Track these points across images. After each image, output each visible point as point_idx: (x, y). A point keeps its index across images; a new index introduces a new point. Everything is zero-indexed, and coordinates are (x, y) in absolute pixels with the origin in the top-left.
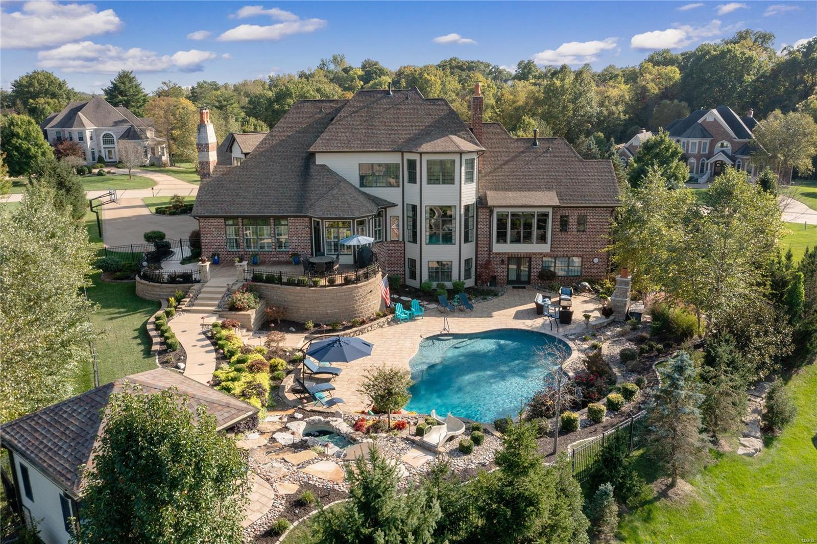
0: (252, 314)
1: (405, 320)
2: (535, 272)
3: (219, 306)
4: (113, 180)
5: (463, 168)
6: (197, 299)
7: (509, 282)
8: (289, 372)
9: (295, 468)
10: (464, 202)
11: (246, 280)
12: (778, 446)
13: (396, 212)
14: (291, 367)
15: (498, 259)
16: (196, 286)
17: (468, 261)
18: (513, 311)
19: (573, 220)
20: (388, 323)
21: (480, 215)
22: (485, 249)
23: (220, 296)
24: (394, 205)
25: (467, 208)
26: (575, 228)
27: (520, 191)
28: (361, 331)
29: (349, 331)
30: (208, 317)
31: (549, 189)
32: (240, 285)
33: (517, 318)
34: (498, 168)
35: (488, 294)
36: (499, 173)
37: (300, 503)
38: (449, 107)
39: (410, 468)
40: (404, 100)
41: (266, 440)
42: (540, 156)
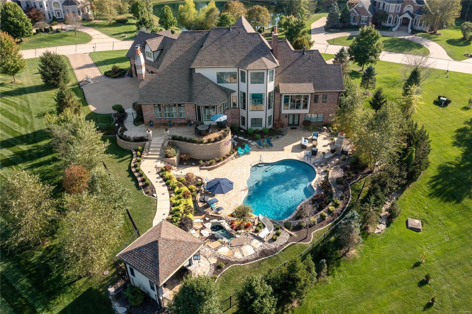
0: (175, 159)
1: (243, 155)
2: (301, 121)
3: (160, 155)
4: (66, 36)
5: (268, 76)
6: (149, 151)
7: (289, 125)
8: (198, 192)
9: (214, 250)
10: (269, 91)
11: (169, 139)
12: (392, 226)
13: (236, 94)
14: (198, 189)
15: (284, 115)
16: (147, 143)
17: (270, 117)
18: (290, 147)
19: (320, 97)
20: (235, 156)
21: (276, 95)
22: (278, 111)
23: (159, 149)
24: (234, 91)
25: (270, 93)
26: (321, 101)
27: (295, 83)
28: (224, 163)
29: (218, 164)
30: (157, 162)
31: (309, 82)
32: (167, 142)
33: (293, 151)
34: (285, 70)
35: (279, 134)
36: (285, 72)
37: (218, 268)
38: (261, 39)
39: (255, 249)
40: (238, 34)
41: (199, 235)
42: (306, 61)
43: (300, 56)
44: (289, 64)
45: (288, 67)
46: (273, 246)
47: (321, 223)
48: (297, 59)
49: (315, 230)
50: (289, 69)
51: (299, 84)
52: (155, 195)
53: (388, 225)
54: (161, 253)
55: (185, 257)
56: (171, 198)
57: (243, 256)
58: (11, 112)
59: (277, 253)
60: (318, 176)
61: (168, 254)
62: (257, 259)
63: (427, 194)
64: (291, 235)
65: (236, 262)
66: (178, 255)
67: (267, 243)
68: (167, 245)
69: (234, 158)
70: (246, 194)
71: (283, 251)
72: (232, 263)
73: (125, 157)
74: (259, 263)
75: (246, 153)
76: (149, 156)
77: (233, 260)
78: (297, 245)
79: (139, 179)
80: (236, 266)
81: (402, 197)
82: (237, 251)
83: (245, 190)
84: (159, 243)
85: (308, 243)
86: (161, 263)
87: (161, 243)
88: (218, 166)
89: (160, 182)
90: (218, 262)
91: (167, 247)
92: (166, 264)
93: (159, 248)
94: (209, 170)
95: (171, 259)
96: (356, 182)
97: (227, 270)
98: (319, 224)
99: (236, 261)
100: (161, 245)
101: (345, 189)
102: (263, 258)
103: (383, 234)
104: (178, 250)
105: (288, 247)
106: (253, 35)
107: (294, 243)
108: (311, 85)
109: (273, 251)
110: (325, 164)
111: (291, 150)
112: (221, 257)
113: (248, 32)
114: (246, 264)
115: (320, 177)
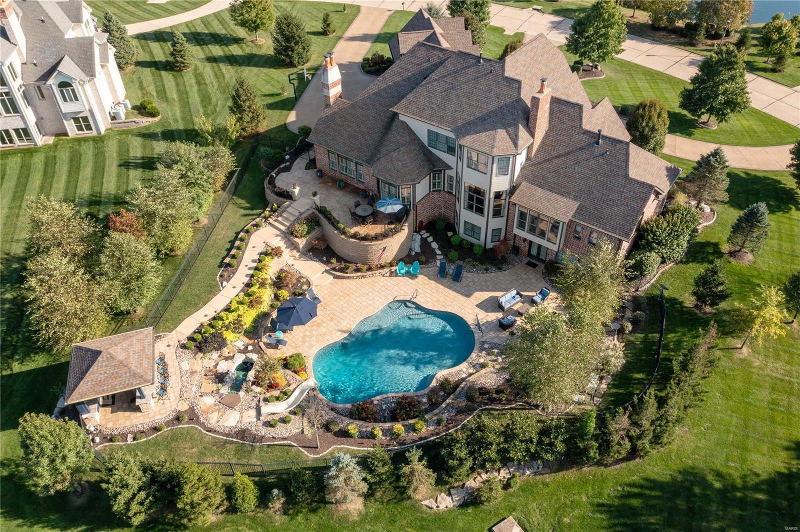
0: (301, 242)
2: (549, 258)
3: (288, 228)
5: (495, 165)
6: (281, 216)
7: (530, 255)
10: (495, 189)
11: (314, 209)
13: (453, 173)
15: (521, 238)
16: (287, 203)
17: (497, 231)
18: (486, 295)
19: (586, 233)
20: (391, 273)
23: (292, 219)
24: (450, 168)
25: (498, 193)
26: (586, 240)
28: (364, 277)
29: (354, 275)
30: (277, 236)
31: (576, 198)
32: (310, 212)
33: (478, 306)
34: (548, 160)
35: (495, 265)
36: (546, 166)
37: (178, 419)
38: (519, 94)
39: (240, 421)
40: (487, 74)
41: (214, 364)
42: (593, 158)
43: (589, 145)
44: (562, 152)
45: (556, 157)
46: (264, 431)
47: (364, 440)
48: (581, 149)
49: (343, 444)
50: (555, 161)
51: (553, 196)
52: (225, 283)
53: (464, 505)
54: (94, 368)
55: (117, 387)
56: (237, 298)
57: (218, 422)
58: (210, 89)
59: (258, 444)
60: (464, 366)
61: (101, 374)
62: (227, 435)
63: (596, 501)
64: (303, 432)
65: (203, 425)
66: (110, 381)
67: (260, 423)
68: (107, 363)
69: (388, 274)
70: (339, 337)
71: (269, 446)
72: (198, 422)
73: (255, 212)
74: (226, 442)
75: (411, 276)
76: (276, 224)
77: (202, 420)
78: (293, 449)
79: (233, 252)
80: (196, 429)
81: (548, 478)
82: (219, 412)
83: (344, 332)
84: (101, 356)
85: (312, 456)
86: (85, 379)
87: (102, 358)
88: (353, 278)
89: (250, 269)
90: (185, 411)
91: (106, 366)
92: (89, 384)
93: (96, 362)
94: (336, 277)
95: (100, 381)
96: (497, 410)
97: (183, 428)
98: (360, 440)
99: (203, 423)
100: (101, 360)
101: (468, 410)
102: (235, 440)
103: (435, 513)
104: (116, 375)
105: (280, 445)
106: (510, 84)
107: (295, 445)
108: (574, 205)
109: (256, 439)
110: (498, 353)
111: (480, 301)
112: (195, 408)
113: (507, 74)
114: (209, 434)
115: (464, 370)
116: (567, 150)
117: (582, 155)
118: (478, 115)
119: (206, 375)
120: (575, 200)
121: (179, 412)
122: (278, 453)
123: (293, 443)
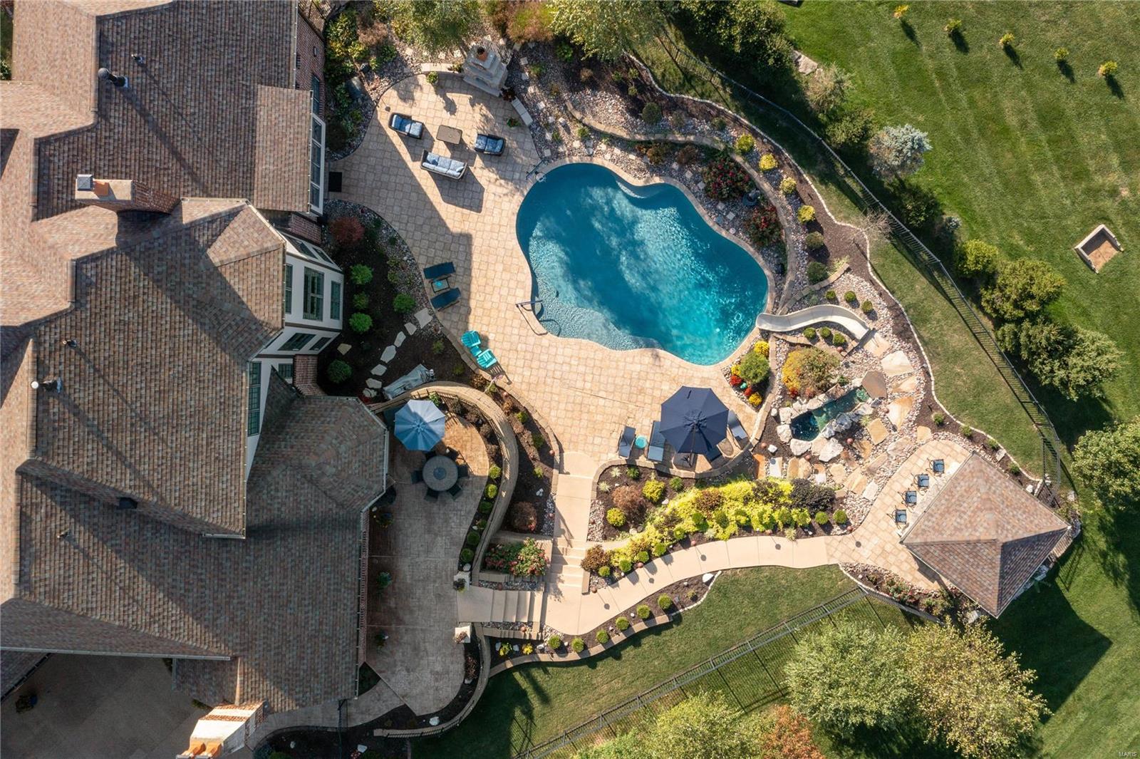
1: (492, 354)
3: (535, 589)
16: (486, 633)
20: (497, 376)
23: (513, 594)
29: (541, 423)
31: (252, 95)
35: (375, 235)
37: (941, 425)
38: (109, 253)
39: (892, 350)
40: (79, 352)
41: (834, 465)
42: (157, 83)
43: (130, 98)
45: (180, 159)
48: (144, 113)
49: (826, 215)
50: (189, 158)
52: (706, 578)
54: (1021, 534)
56: (718, 536)
57: (911, 374)
59: (900, 305)
60: (602, 162)
61: (1018, 521)
62: (917, 349)
64: (848, 270)
65: (927, 389)
67: (876, 325)
68: (1006, 525)
69: (503, 377)
71: (893, 293)
72: (927, 397)
74: (925, 344)
76: (536, 618)
77: (922, 396)
78: (875, 263)
79: (638, 628)
80: (936, 391)
82: (898, 385)
83: (648, 358)
84: (1007, 540)
85: (866, 238)
87: (1007, 537)
89: (653, 572)
90: (926, 425)
92: (1036, 522)
93: (1016, 538)
94: (561, 451)
95: (1024, 512)
97: (947, 407)
98: (806, 200)
99: (924, 390)
100: (1010, 535)
102: (915, 336)
104: (1005, 502)
105: (882, 281)
106: (90, 285)
107: (869, 265)
108: (266, 95)
109: (897, 315)
110: (550, 131)
111: (466, 211)
112: (914, 419)
113: (66, 305)
114: (930, 370)
115: (608, 156)
116: (155, 141)
117: (157, 106)
118: (191, 327)
119: (859, 457)
120: (255, 94)
121: (933, 431)
122: (893, 276)
123: (870, 269)
